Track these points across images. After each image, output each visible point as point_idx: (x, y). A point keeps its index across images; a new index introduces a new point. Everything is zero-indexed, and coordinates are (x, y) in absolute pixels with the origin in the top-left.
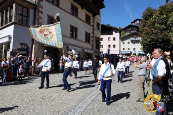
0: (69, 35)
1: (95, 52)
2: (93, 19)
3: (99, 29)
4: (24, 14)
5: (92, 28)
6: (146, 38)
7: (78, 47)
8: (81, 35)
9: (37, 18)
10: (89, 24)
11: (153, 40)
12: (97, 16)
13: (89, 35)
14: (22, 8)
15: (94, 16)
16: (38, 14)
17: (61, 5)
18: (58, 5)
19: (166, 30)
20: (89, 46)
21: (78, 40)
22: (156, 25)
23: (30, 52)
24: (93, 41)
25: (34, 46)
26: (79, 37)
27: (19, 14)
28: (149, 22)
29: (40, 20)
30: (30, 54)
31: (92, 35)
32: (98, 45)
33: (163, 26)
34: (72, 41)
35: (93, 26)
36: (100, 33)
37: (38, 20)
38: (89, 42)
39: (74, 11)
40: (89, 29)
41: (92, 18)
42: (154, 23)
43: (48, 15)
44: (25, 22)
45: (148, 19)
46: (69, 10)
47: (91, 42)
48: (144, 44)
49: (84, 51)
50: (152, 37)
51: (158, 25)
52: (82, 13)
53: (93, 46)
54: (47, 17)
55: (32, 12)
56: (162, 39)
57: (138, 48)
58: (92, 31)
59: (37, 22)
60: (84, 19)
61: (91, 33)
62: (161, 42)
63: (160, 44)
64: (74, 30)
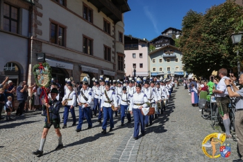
0: (81, 50)
1: (118, 74)
2: (114, 27)
3: (122, 42)
4: (12, 17)
5: (113, 39)
6: (190, 53)
8: (99, 50)
9: (33, 24)
10: (109, 33)
11: (199, 55)
12: (119, 23)
13: (109, 49)
14: (8, 7)
15: (115, 22)
16: (36, 18)
17: (69, 5)
18: (64, 5)
19: (215, 41)
20: (110, 66)
21: (95, 57)
22: (203, 35)
23: (25, 75)
24: (114, 58)
25: (30, 66)
26: (95, 53)
27: (5, 17)
28: (193, 31)
29: (39, 27)
30: (24, 79)
31: (113, 50)
32: (121, 66)
33: (212, 36)
34: (86, 59)
35: (114, 37)
36: (123, 47)
37: (36, 26)
38: (109, 60)
39: (88, 15)
40: (108, 41)
41: (112, 25)
42: (200, 32)
43: (50, 19)
44: (16, 29)
45: (191, 27)
46: (81, 13)
47: (112, 60)
48: (187, 61)
50: (199, 51)
51: (206, 35)
52: (99, 17)
53: (114, 65)
54: (49, 22)
55: (25, 13)
56: (212, 54)
57: (177, 66)
58: (113, 44)
59: (33, 29)
60: (102, 27)
61: (112, 47)
62: (210, 58)
63: (209, 61)
64: (88, 42)
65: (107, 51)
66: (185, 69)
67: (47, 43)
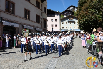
1: (44, 30)
2: (42, 4)
3: (46, 12)
5: (41, 11)
6: (82, 19)
7: (31, 26)
8: (33, 17)
10: (39, 8)
11: (87, 20)
12: (44, 2)
13: (39, 16)
15: (42, 2)
19: (95, 13)
20: (39, 25)
21: (31, 21)
22: (89, 10)
26: (31, 18)
28: (83, 8)
31: (41, 17)
32: (45, 25)
33: (93, 10)
34: (26, 21)
35: (41, 10)
36: (46, 15)
38: (39, 22)
40: (38, 12)
41: (41, 3)
42: (87, 8)
45: (83, 5)
47: (40, 23)
48: (80, 23)
49: (35, 29)
50: (86, 18)
51: (90, 10)
53: (42, 25)
56: (93, 20)
57: (75, 26)
58: (41, 14)
60: (35, 4)
61: (40, 15)
62: (92, 22)
63: (92, 24)
64: (27, 12)
65: (38, 17)
66: (79, 28)
67: (4, 12)
